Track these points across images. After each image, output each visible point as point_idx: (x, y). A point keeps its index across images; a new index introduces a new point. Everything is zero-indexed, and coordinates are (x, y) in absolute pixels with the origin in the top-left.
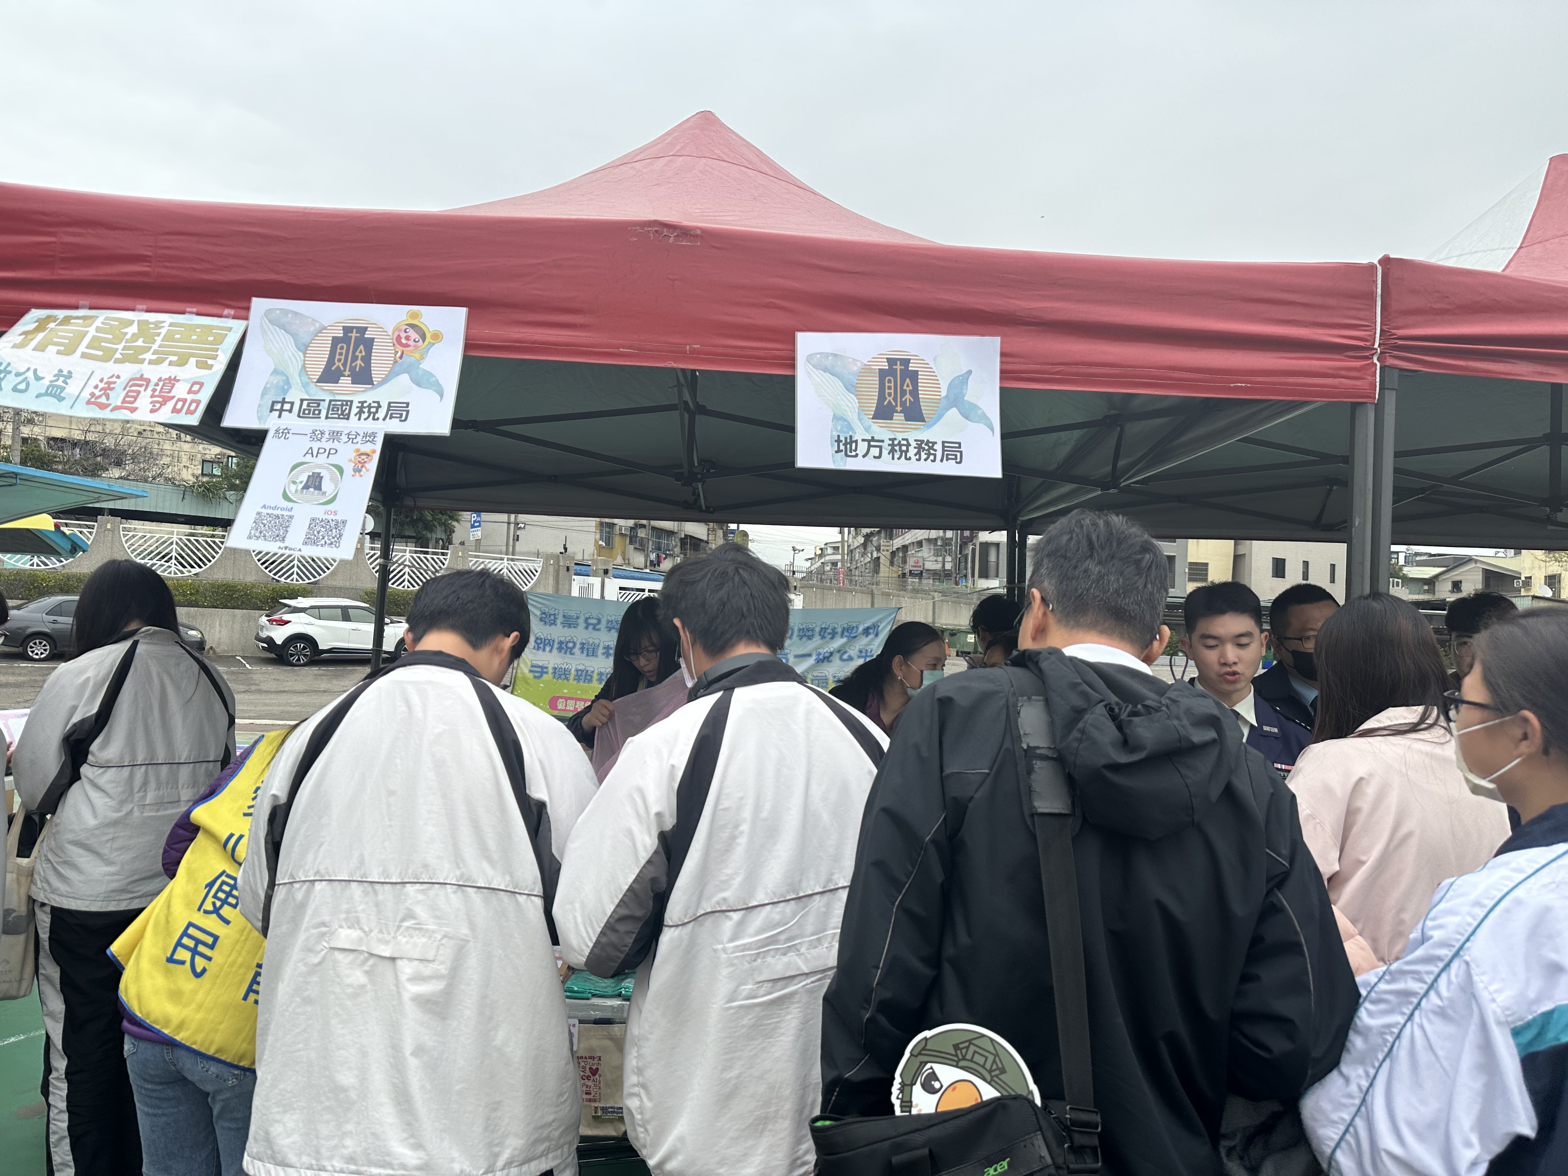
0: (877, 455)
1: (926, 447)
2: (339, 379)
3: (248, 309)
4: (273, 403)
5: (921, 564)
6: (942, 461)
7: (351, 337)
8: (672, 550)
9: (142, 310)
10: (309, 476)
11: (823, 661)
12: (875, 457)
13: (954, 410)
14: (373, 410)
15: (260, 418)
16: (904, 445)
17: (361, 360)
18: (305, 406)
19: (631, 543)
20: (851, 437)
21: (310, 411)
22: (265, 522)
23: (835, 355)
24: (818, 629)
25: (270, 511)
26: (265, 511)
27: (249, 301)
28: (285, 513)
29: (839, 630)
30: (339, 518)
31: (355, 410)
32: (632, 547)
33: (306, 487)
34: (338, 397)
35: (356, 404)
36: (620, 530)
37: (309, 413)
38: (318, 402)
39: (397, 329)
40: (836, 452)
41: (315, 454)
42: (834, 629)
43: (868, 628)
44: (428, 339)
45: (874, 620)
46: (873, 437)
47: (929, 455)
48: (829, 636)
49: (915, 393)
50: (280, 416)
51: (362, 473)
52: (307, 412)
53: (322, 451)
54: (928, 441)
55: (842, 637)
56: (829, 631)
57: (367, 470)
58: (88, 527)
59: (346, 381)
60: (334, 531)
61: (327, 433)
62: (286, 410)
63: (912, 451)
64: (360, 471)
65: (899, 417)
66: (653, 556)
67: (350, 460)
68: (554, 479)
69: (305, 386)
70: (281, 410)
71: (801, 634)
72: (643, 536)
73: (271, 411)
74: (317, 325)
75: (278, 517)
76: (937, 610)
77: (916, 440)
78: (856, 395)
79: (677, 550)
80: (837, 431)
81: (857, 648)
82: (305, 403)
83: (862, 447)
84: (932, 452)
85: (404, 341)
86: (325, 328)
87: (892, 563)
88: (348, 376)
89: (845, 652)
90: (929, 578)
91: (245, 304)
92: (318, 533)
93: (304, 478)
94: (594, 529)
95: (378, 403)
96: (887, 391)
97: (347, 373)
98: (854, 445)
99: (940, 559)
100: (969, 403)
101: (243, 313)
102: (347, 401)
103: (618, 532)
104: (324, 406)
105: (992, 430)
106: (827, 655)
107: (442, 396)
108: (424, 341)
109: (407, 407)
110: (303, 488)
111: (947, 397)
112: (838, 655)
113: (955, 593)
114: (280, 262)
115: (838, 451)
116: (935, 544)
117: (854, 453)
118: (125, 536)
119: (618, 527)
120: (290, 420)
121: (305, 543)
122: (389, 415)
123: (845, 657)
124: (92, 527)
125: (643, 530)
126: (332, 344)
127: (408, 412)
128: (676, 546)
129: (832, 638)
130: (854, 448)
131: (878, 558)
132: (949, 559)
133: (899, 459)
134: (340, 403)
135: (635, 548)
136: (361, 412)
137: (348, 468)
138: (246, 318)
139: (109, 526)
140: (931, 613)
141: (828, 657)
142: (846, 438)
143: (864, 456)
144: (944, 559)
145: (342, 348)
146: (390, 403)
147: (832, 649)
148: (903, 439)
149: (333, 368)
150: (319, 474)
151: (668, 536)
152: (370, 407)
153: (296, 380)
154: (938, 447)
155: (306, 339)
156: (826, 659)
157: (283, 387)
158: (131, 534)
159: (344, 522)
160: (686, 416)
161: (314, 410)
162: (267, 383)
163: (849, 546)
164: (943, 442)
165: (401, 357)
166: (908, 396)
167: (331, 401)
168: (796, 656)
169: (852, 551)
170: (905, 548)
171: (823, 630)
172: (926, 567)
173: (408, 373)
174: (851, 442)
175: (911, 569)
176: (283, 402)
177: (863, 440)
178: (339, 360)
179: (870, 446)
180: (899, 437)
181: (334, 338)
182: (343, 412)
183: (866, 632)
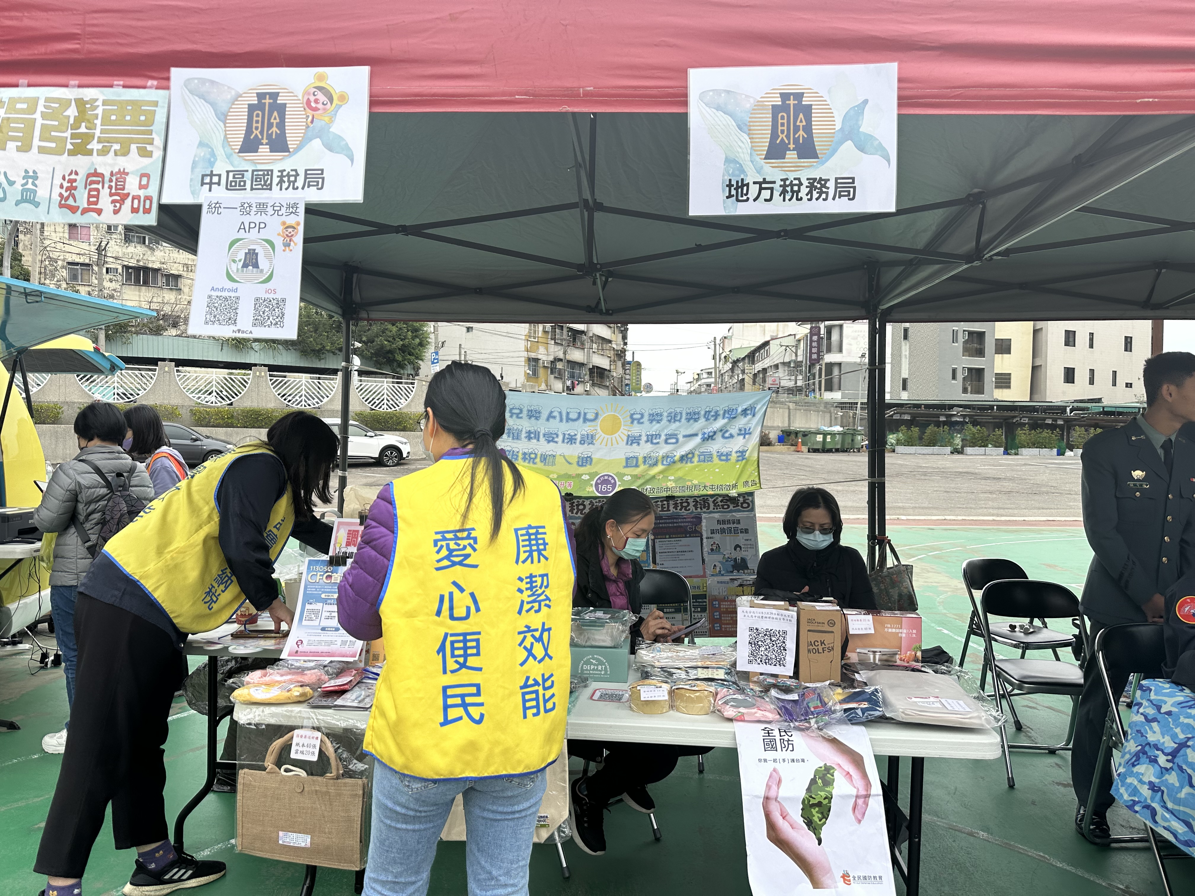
0: (769, 198)
1: (819, 186)
2: (258, 148)
3: (168, 79)
4: (203, 176)
5: (777, 382)
6: (834, 199)
7: (265, 103)
8: (584, 378)
9: (74, 86)
10: (246, 254)
11: (708, 440)
12: (766, 200)
13: (849, 143)
14: (292, 179)
15: (193, 193)
16: (796, 185)
17: (277, 127)
18: (231, 178)
19: (552, 373)
20: (742, 180)
21: (236, 182)
22: (216, 305)
23: (728, 92)
24: (703, 413)
25: (219, 294)
26: (214, 294)
27: (168, 71)
28: (233, 294)
29: (721, 412)
30: (279, 296)
31: (276, 180)
32: (552, 376)
33: (245, 266)
34: (259, 167)
35: (276, 174)
36: (543, 363)
37: (235, 186)
38: (242, 173)
39: (307, 93)
40: (727, 197)
41: (247, 230)
42: (716, 412)
43: (746, 410)
44: (335, 101)
45: (750, 402)
46: (764, 179)
47: (820, 193)
48: (713, 418)
49: (808, 129)
50: (210, 190)
51: (291, 248)
52: (233, 184)
53: (252, 225)
54: (820, 178)
55: (723, 418)
56: (712, 413)
57: (296, 244)
58: (150, 370)
59: (264, 149)
60: (276, 310)
61: (254, 205)
62: (215, 183)
63: (804, 190)
64: (289, 245)
65: (791, 155)
66: (569, 383)
67: (279, 235)
68: (479, 291)
69: (228, 157)
70: (211, 183)
71: (689, 417)
72: (561, 367)
73: (202, 185)
74: (233, 93)
75: (226, 299)
76: (792, 417)
77: (808, 179)
78: (749, 135)
79: (587, 378)
80: (729, 175)
81: (737, 428)
82: (231, 174)
83: (754, 190)
84: (824, 190)
85: (313, 105)
86: (241, 96)
87: (754, 382)
88: (266, 144)
89: (727, 431)
90: (784, 393)
91: (165, 75)
92: (264, 313)
93: (241, 255)
94: (523, 364)
95: (296, 171)
96: (780, 128)
97: (265, 141)
98: (745, 188)
99: (793, 378)
100: (865, 134)
101: (164, 83)
102: (268, 171)
103: (541, 365)
104: (248, 176)
105: (889, 161)
106: (711, 434)
107: (352, 161)
108: (331, 104)
109: (322, 174)
110: (243, 267)
111: (842, 129)
112: (720, 434)
113: (806, 403)
114: (197, 32)
115: (730, 196)
116: (789, 366)
117: (745, 198)
118: (178, 376)
119: (541, 361)
120: (220, 193)
121: (254, 325)
122: (307, 184)
123: (727, 435)
124: (155, 370)
125: (560, 362)
126: (248, 112)
127: (323, 179)
128: (586, 375)
129: (715, 420)
130: (745, 192)
131: (743, 379)
132: (800, 377)
133: (790, 200)
134: (261, 173)
135: (555, 377)
136: (281, 182)
137: (279, 242)
138: (168, 88)
139: (166, 369)
140: (787, 419)
141: (712, 436)
142: (737, 182)
143: (755, 200)
144: (796, 377)
145: (258, 116)
146: (306, 170)
147: (715, 429)
148: (795, 179)
149: (252, 137)
150: (254, 250)
151: (580, 367)
152: (288, 175)
153: (220, 152)
154: (831, 184)
155: (224, 107)
156: (710, 437)
157: (210, 160)
158: (183, 374)
159: (284, 300)
160: (586, 214)
161: (240, 182)
162: (195, 156)
163: (720, 371)
164: (836, 179)
165: (312, 122)
166: (801, 132)
167: (253, 171)
168: (685, 436)
169: (722, 375)
170: (765, 370)
171: (707, 413)
172: (782, 385)
173: (320, 137)
174: (743, 185)
175: (770, 386)
176: (212, 175)
177: (755, 183)
178: (257, 128)
179: (761, 189)
180: (791, 176)
181: (250, 106)
182: (265, 182)
183: (745, 412)
